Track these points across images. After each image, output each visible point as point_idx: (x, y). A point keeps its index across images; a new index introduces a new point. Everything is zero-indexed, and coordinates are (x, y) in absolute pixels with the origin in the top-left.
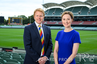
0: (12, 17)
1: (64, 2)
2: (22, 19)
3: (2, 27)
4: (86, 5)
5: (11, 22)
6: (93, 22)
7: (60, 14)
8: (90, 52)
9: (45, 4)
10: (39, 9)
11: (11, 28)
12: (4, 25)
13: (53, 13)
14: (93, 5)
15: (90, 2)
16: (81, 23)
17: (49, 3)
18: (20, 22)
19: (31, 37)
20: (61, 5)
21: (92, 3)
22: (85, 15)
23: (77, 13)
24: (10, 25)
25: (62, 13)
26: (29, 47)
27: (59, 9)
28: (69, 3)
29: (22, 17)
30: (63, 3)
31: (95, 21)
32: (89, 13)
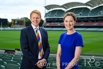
0: (15, 19)
1: (66, 4)
2: (25, 21)
3: (6, 29)
4: (87, 6)
5: (14, 24)
6: (94, 23)
7: (62, 15)
8: (90, 52)
9: (47, 6)
11: (14, 30)
12: (8, 27)
13: (55, 15)
14: (94, 6)
15: (91, 3)
16: (82, 24)
17: (51, 5)
18: (23, 24)
19: (28, 40)
20: (62, 6)
21: (93, 4)
22: (86, 16)
23: (79, 15)
24: (13, 27)
25: (63, 14)
26: (27, 50)
27: (61, 10)
28: (70, 5)
29: (24, 19)
30: (64, 5)
31: (96, 22)
32: (90, 14)
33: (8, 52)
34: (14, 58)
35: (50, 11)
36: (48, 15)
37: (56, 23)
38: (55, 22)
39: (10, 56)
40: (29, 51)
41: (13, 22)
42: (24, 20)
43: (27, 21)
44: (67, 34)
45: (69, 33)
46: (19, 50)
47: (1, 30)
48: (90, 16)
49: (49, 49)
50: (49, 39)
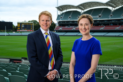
0: (22, 22)
1: (82, 4)
3: (10, 35)
4: (107, 6)
5: (21, 28)
6: (117, 27)
9: (60, 7)
10: (45, 12)
11: (21, 35)
12: (13, 32)
13: (69, 17)
14: (116, 6)
15: (113, 3)
16: (102, 28)
17: (64, 6)
18: (31, 29)
19: (36, 47)
20: (78, 7)
21: (115, 4)
22: (106, 18)
23: (98, 17)
24: (19, 31)
25: (79, 16)
26: (34, 59)
27: (76, 11)
28: (87, 5)
30: (80, 5)
31: (119, 25)
32: (111, 16)
33: (13, 62)
34: (20, 68)
35: (64, 13)
36: (61, 18)
37: (71, 27)
38: (70, 25)
39: (16, 67)
40: (37, 60)
41: (19, 26)
42: (32, 23)
43: (36, 25)
44: (82, 40)
45: (85, 38)
46: (26, 59)
47: (5, 35)
48: (111, 18)
49: (62, 58)
50: (61, 46)
